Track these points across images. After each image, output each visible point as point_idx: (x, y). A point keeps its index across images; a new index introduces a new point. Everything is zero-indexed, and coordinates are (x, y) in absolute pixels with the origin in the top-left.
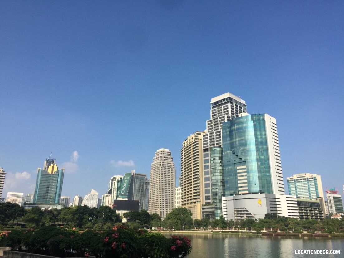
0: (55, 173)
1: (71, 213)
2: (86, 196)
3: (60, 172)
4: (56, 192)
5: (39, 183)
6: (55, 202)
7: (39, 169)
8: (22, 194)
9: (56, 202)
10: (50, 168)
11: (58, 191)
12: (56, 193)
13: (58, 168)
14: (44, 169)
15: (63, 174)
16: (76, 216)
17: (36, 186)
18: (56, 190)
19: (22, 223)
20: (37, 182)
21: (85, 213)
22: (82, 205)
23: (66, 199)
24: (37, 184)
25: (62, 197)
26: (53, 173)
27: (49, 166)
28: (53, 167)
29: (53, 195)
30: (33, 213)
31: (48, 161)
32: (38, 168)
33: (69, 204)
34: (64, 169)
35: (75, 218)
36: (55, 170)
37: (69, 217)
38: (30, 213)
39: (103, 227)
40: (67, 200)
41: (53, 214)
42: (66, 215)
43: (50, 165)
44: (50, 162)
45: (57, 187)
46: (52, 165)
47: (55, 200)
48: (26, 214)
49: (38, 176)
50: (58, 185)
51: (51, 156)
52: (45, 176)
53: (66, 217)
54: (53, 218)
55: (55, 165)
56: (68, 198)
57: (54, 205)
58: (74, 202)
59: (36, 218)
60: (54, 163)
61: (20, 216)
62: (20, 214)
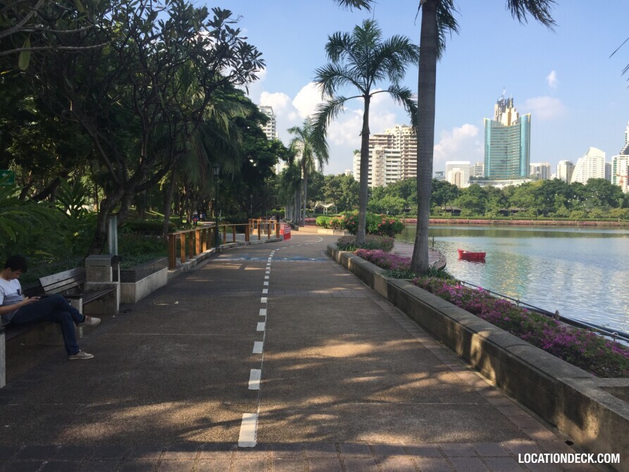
0: (515, 124)
2: (580, 160)
3: (523, 120)
4: (520, 156)
5: (489, 144)
6: (520, 173)
7: (486, 121)
9: (523, 173)
10: (505, 116)
11: (523, 154)
12: (520, 159)
13: (518, 114)
14: (495, 119)
15: (528, 124)
16: (541, 198)
17: (485, 149)
18: (520, 153)
19: (454, 208)
20: (486, 142)
21: (557, 191)
22: (573, 180)
23: (543, 167)
24: (486, 146)
25: (534, 165)
26: (511, 125)
27: (503, 114)
28: (510, 114)
29: (515, 162)
30: (470, 194)
31: (500, 103)
32: (485, 119)
33: (550, 175)
34: (529, 114)
36: (514, 118)
38: (466, 194)
39: (588, 215)
40: (545, 170)
42: (522, 196)
43: (504, 111)
44: (504, 105)
45: (520, 148)
46: (507, 110)
47: (520, 170)
48: (460, 196)
49: (486, 132)
50: (523, 145)
51: (504, 94)
52: (497, 129)
53: (523, 199)
54: (503, 201)
55: (513, 110)
56: (547, 165)
57: (519, 178)
58: (558, 172)
60: (511, 106)
61: (453, 198)
62: (453, 196)
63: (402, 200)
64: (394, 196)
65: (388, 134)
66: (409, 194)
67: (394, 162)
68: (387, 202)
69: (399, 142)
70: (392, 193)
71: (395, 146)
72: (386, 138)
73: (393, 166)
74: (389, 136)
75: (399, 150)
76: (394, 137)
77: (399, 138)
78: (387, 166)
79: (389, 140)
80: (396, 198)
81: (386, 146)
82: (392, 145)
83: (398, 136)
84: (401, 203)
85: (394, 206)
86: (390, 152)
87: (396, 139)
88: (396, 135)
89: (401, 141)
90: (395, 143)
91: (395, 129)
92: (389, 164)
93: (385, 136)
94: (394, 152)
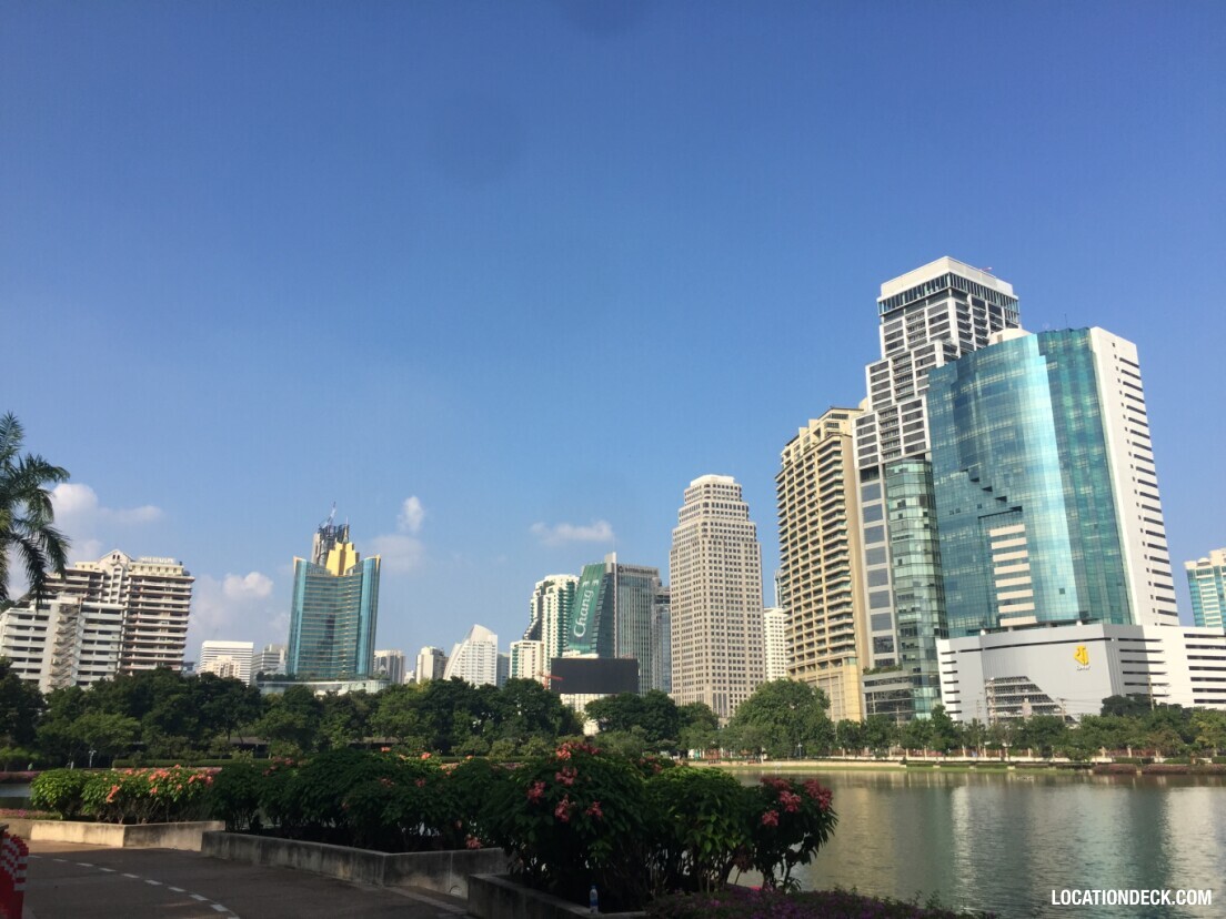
0: (351, 571)
1: (412, 704)
2: (457, 646)
3: (367, 568)
4: (359, 635)
5: (300, 608)
6: (356, 669)
7: (298, 562)
8: (250, 645)
9: (361, 669)
10: (334, 556)
11: (364, 631)
12: (358, 641)
13: (357, 555)
14: (313, 561)
15: (375, 574)
16: (430, 716)
17: (293, 618)
18: (359, 629)
19: (256, 741)
20: (295, 603)
21: (457, 703)
22: (447, 677)
23: (392, 658)
24: (294, 613)
25: (379, 654)
26: (345, 574)
27: (331, 552)
28: (343, 554)
29: (347, 645)
30: (287, 709)
31: (324, 532)
32: (296, 559)
33: (403, 675)
34: (378, 557)
35: (426, 723)
36: (350, 562)
37: (406, 717)
38: (278, 706)
39: (521, 751)
40: (396, 663)
41: (354, 709)
42: (395, 711)
43: (331, 546)
44: (333, 536)
45: (360, 619)
46: (339, 546)
47: (356, 663)
48: (266, 711)
49: (296, 583)
50: (364, 613)
51: (332, 515)
52: (317, 580)
53: (397, 718)
54: (355, 723)
55: (349, 546)
56: (399, 654)
57: (353, 679)
58: (419, 668)
59: (299, 724)
60: (345, 538)
61: (248, 718)
62: (249, 713)
63: (130, 721)
64: (109, 711)
65: (93, 570)
66: (150, 708)
67: (101, 632)
68: (91, 728)
69: (117, 589)
70: (104, 704)
71: (107, 598)
72: (87, 579)
73: (100, 642)
74: (94, 575)
75: (116, 606)
76: (107, 578)
77: (119, 581)
78: (85, 642)
79: (91, 584)
80: (115, 717)
81: (85, 596)
82: (100, 596)
83: (116, 577)
84: (128, 729)
85: (109, 738)
86: (96, 610)
87: (110, 582)
88: (111, 573)
89: (123, 587)
90: (108, 590)
91: (110, 560)
92: (89, 637)
93: (84, 574)
94: (105, 611)
